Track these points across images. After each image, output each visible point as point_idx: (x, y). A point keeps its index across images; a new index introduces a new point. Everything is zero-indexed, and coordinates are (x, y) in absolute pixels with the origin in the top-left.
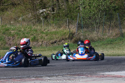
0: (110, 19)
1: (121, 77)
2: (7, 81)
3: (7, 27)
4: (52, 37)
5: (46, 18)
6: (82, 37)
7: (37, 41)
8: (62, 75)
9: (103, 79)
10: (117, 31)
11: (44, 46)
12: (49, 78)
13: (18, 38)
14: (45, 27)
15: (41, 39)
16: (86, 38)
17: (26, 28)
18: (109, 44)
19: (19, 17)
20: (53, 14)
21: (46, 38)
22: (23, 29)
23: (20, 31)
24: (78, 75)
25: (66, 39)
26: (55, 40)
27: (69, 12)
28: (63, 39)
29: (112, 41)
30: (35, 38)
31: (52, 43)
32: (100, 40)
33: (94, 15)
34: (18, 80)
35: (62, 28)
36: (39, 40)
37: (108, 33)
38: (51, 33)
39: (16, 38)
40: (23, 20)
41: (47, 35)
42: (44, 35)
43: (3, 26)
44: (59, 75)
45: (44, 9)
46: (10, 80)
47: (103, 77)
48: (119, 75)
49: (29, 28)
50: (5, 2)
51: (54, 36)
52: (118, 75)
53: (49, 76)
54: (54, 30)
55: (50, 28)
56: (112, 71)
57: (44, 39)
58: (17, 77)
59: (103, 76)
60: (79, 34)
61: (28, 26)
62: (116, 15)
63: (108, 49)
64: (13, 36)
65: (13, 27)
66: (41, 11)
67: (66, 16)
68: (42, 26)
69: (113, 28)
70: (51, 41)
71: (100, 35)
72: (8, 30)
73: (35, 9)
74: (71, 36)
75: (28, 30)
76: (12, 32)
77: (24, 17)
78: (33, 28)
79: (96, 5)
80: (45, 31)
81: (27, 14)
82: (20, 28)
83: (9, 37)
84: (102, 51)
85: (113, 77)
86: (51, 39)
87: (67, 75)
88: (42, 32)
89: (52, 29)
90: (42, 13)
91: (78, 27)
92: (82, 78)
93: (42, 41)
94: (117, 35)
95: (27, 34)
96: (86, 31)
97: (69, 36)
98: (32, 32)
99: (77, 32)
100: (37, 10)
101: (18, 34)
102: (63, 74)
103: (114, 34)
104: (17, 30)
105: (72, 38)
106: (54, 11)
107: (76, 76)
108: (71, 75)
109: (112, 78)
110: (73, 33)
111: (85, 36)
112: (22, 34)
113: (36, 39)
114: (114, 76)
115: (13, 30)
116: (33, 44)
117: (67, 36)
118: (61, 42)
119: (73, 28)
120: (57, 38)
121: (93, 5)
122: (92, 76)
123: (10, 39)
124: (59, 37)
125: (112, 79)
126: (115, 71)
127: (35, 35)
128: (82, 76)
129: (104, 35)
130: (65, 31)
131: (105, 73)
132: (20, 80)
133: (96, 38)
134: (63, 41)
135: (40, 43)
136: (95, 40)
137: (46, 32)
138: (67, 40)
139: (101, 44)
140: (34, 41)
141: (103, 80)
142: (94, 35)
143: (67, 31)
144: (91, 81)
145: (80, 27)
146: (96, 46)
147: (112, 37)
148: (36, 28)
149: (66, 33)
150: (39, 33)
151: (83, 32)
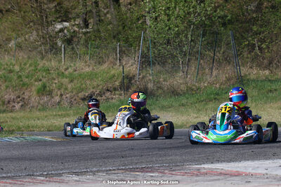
0: (214, 44)
1: (238, 174)
4: (84, 85)
5: (69, 41)
6: (150, 86)
7: (50, 93)
8: (107, 171)
9: (198, 178)
10: (229, 70)
11: (66, 104)
12: (76, 178)
13: (7, 87)
14: (68, 63)
15: (59, 89)
16: (160, 88)
17: (25, 64)
18: (211, 101)
19: (9, 40)
20: (85, 34)
21: (69, 86)
22: (17, 68)
23: (11, 71)
24: (143, 170)
25: (115, 89)
26: (89, 92)
27: (121, 28)
28: (108, 90)
29: (217, 94)
30: (44, 87)
31: (84, 99)
32: (191, 91)
33: (178, 34)
34: (7, 183)
35: (105, 66)
36: (54, 93)
37: (208, 77)
38: (80, 75)
40: (19, 46)
41: (72, 81)
42: (65, 81)
44: (98, 171)
45: (65, 21)
47: (197, 175)
48: (235, 170)
49: (30, 65)
51: (88, 82)
52: (231, 171)
53: (77, 174)
54: (87, 69)
55: (79, 64)
56: (218, 161)
57: (66, 89)
58: (4, 175)
59: (199, 173)
60: (143, 77)
61: (30, 61)
62: (227, 34)
63: (209, 112)
66: (59, 26)
67: (114, 37)
68: (60, 61)
69: (220, 63)
70: (81, 95)
71: (191, 79)
73: (44, 22)
74: (127, 84)
75: (29, 69)
77: (20, 40)
78: (42, 65)
79: (181, 12)
80: (67, 73)
81: (27, 33)
82: (11, 64)
84: (195, 115)
85: (221, 174)
86: (83, 90)
87: (116, 172)
88: (62, 75)
89: (84, 66)
90: (61, 30)
91: (142, 63)
92: (152, 176)
93: (61, 95)
94: (229, 79)
95: (27, 77)
96: (160, 72)
97: (122, 83)
98: (39, 75)
99: (140, 74)
100: (49, 24)
101: (6, 79)
102: (108, 169)
103: (223, 78)
104: (4, 69)
105: (128, 88)
106: (87, 26)
107: (138, 173)
108: (126, 170)
109: (219, 177)
110: (131, 75)
111: (159, 82)
112: (15, 77)
113: (48, 88)
114: (222, 171)
116: (42, 102)
117: (117, 83)
118: (104, 97)
119: (131, 66)
120: (93, 88)
121: (176, 13)
122: (174, 173)
124: (98, 86)
125: (219, 180)
126: (224, 161)
127: (44, 80)
128: (150, 172)
129: (199, 81)
130: (113, 72)
131: (203, 166)
132: (10, 181)
133: (183, 87)
134: (108, 94)
135: (57, 99)
136: (179, 91)
137: (70, 74)
138: (117, 92)
139: (192, 100)
140: (43, 94)
141: (197, 181)
142: (178, 80)
143: (117, 70)
145: (146, 62)
146: (183, 105)
147: (218, 85)
148: (47, 64)
149: (114, 76)
150: (54, 76)
151: (152, 75)
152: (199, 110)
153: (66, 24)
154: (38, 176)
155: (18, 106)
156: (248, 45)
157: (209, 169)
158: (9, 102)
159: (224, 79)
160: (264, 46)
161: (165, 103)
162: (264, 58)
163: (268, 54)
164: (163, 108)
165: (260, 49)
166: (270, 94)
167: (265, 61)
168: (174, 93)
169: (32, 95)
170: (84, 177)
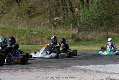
0: (101, 25)
2: (5, 71)
3: (31, 29)
5: (59, 23)
6: (81, 38)
12: (35, 70)
13: (38, 37)
16: (84, 38)
17: (44, 30)
18: (98, 43)
19: (40, 23)
22: (41, 31)
23: (39, 32)
24: (58, 68)
25: (70, 38)
29: (100, 41)
30: (49, 37)
32: (93, 39)
34: (13, 71)
35: (67, 31)
37: (98, 35)
38: (60, 34)
39: (37, 37)
43: (28, 29)
46: (8, 71)
47: (73, 70)
50: (32, 12)
51: (62, 36)
53: (37, 68)
54: (62, 32)
55: (60, 30)
56: (83, 65)
58: (14, 68)
59: (75, 69)
61: (46, 29)
63: (97, 46)
64: (35, 36)
65: (35, 30)
66: (56, 19)
67: (72, 22)
68: (54, 29)
72: (31, 31)
73: (52, 17)
74: (74, 36)
75: (45, 32)
76: (34, 33)
78: (49, 30)
80: (56, 33)
83: (32, 36)
87: (49, 68)
88: (54, 34)
92: (59, 70)
95: (44, 34)
96: (84, 33)
97: (72, 37)
98: (48, 33)
99: (78, 34)
101: (38, 34)
105: (74, 38)
106: (64, 19)
107: (55, 69)
108: (53, 67)
109: (79, 71)
110: (75, 34)
111: (83, 37)
112: (41, 34)
114: (82, 69)
115: (35, 31)
119: (75, 31)
122: (67, 69)
123: (32, 38)
126: (85, 65)
127: (49, 35)
133: (90, 38)
134: (68, 40)
137: (57, 34)
140: (48, 39)
141: (71, 72)
142: (89, 36)
144: (63, 73)
146: (89, 44)
147: (101, 38)
148: (50, 30)
149: (70, 34)
150: (52, 34)
151: (81, 34)
152: (94, 46)
153: (58, 18)
154: (25, 69)
155: (41, 43)
156: (111, 26)
157: (78, 68)
158: (38, 42)
159: (103, 36)
160: (116, 26)
161: (84, 43)
162: (116, 30)
163: (117, 29)
164: (83, 45)
165: (115, 27)
166: (116, 41)
167: (116, 31)
168: (88, 40)
169: (45, 39)
170: (38, 70)
